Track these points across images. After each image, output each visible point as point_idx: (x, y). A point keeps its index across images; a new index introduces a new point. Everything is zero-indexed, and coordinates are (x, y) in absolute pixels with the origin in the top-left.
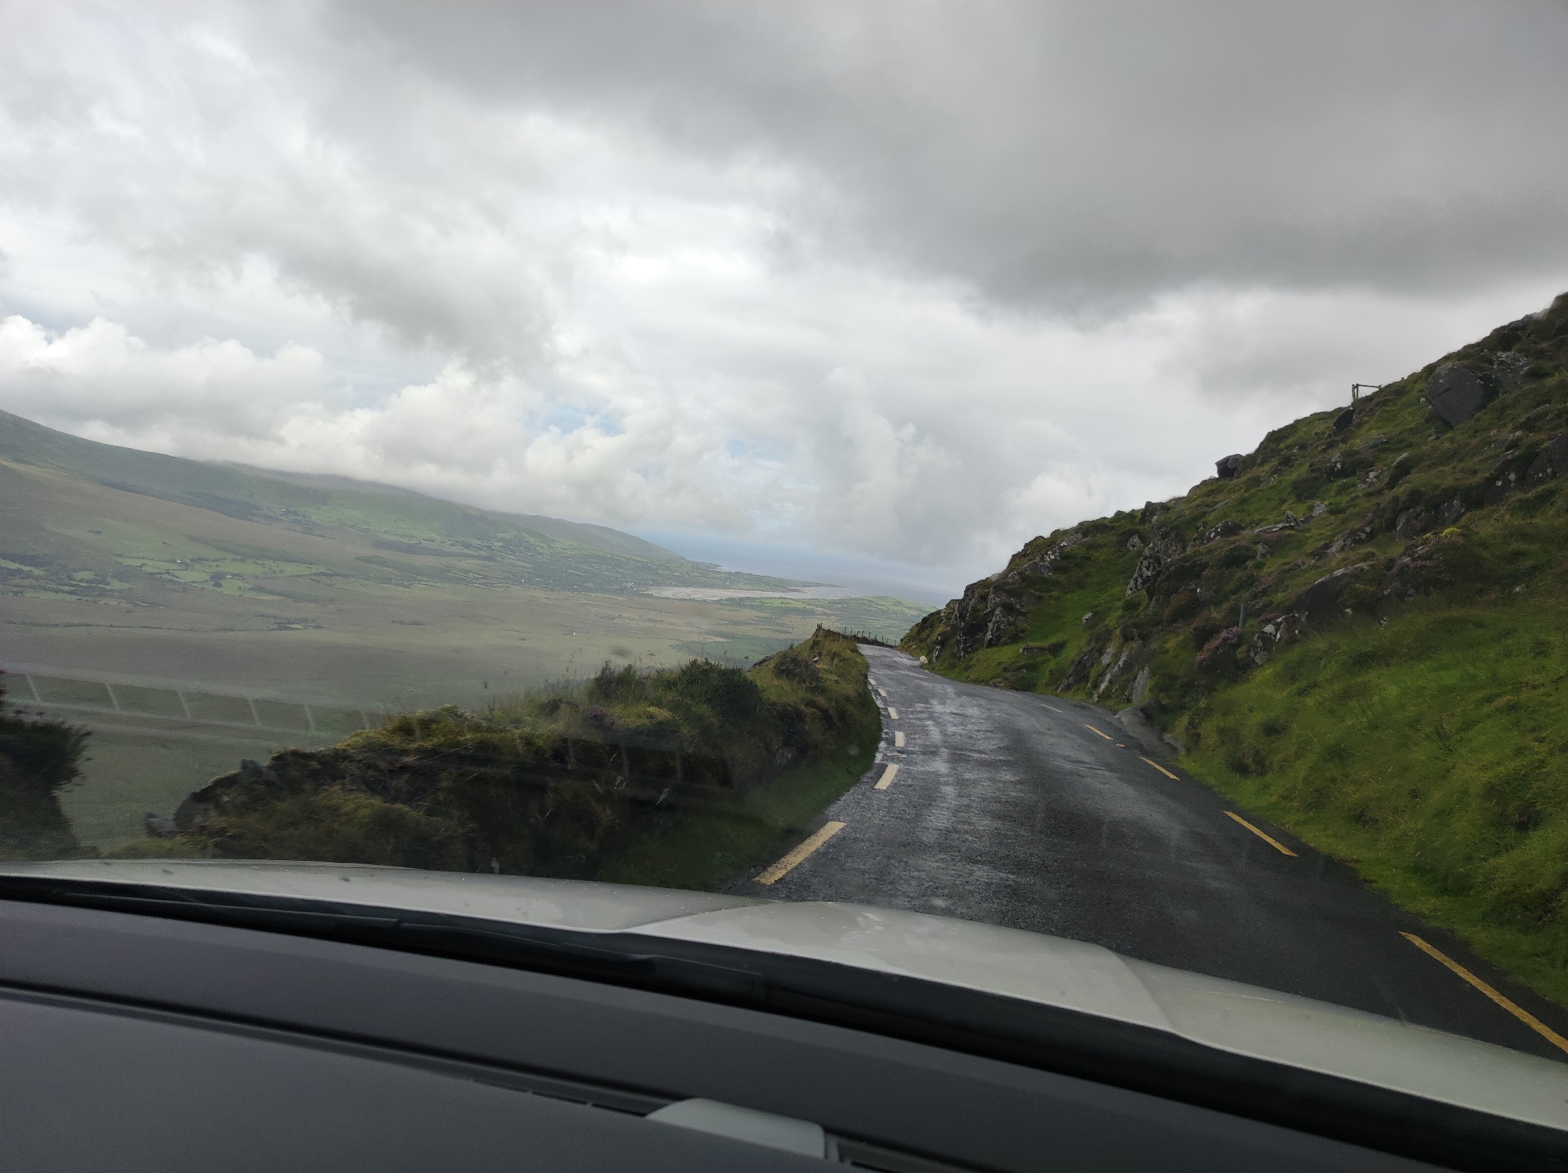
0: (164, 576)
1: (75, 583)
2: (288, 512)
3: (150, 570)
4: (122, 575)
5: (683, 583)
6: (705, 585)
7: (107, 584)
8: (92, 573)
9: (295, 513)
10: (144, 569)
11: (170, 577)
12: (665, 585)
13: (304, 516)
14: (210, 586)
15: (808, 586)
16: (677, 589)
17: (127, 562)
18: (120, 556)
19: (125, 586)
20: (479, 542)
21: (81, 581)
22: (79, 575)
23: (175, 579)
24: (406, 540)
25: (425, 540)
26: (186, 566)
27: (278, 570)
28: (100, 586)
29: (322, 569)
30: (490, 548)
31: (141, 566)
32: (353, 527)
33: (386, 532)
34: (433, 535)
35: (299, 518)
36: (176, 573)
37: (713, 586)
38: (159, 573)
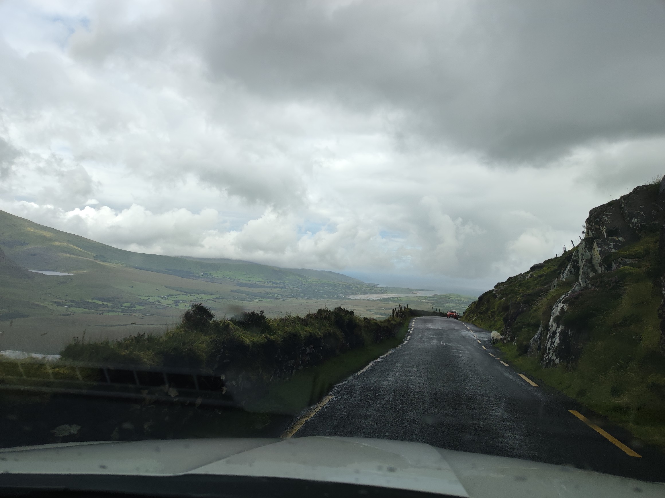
0: (157, 303)
1: (123, 308)
2: (204, 274)
3: (151, 301)
4: (140, 304)
5: (364, 293)
6: (373, 293)
7: (135, 307)
8: (130, 303)
9: (207, 274)
10: (149, 300)
11: (158, 303)
12: (356, 294)
13: (211, 275)
14: (174, 306)
15: (418, 291)
16: (361, 295)
17: (142, 298)
18: (140, 296)
19: (142, 308)
20: (279, 281)
21: (126, 307)
22: (124, 305)
23: (160, 304)
24: (250, 282)
25: (257, 282)
26: (165, 298)
27: (200, 298)
28: (133, 308)
29: (217, 296)
30: (283, 283)
31: (148, 300)
32: (229, 278)
33: (242, 280)
34: (261, 280)
35: (208, 276)
36: (161, 301)
37: (377, 293)
38: (155, 302)
